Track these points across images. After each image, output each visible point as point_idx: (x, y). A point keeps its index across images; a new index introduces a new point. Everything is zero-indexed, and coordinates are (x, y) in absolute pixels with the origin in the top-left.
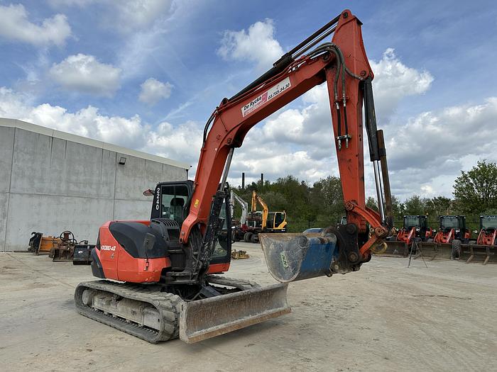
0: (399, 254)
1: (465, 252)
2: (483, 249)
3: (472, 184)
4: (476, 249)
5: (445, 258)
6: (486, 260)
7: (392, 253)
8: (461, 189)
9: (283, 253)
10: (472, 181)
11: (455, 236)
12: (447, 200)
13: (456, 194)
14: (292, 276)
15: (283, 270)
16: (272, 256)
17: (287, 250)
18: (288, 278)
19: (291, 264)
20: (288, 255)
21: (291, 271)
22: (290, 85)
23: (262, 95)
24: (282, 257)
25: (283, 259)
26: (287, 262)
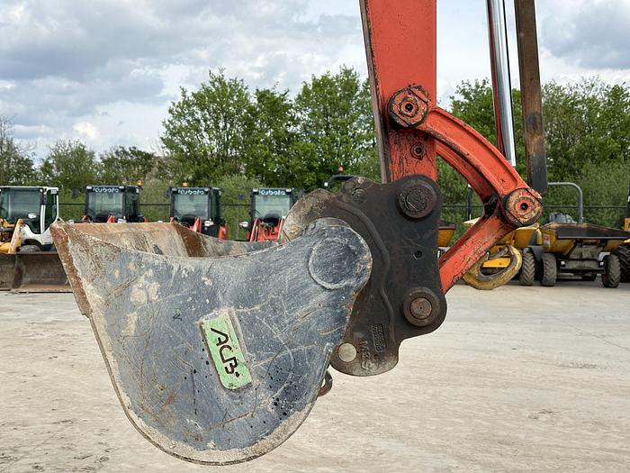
3: (198, 121)
8: (177, 131)
9: (221, 320)
10: (199, 115)
12: (148, 156)
13: (168, 143)
14: (270, 426)
15: (214, 402)
16: (148, 341)
17: (240, 301)
18: (246, 440)
19: (268, 366)
20: (250, 324)
21: (266, 400)
24: (212, 339)
25: (215, 349)
26: (241, 359)
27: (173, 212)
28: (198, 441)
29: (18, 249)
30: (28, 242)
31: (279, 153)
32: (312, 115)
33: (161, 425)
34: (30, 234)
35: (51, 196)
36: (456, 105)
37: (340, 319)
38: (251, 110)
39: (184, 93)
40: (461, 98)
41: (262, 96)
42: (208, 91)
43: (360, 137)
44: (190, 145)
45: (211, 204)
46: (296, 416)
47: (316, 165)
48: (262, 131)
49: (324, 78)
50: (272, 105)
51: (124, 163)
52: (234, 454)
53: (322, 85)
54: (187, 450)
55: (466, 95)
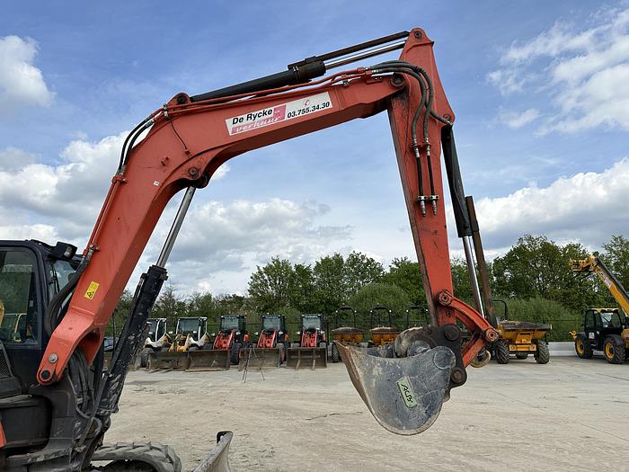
0: (219, 366)
1: (292, 357)
2: (310, 352)
3: (266, 281)
4: (303, 353)
5: (270, 365)
6: (314, 364)
7: (209, 366)
8: (256, 286)
9: (404, 381)
10: (266, 278)
11: (279, 338)
12: (241, 299)
13: (251, 292)
14: (424, 420)
15: (404, 412)
16: (379, 389)
17: (411, 374)
18: (416, 426)
19: (422, 398)
20: (414, 383)
21: (423, 411)
22: (331, 106)
23: (272, 108)
24: (402, 388)
25: (403, 392)
26: (413, 396)
27: (263, 328)
28: (399, 427)
29: (187, 349)
30: (193, 345)
31: (306, 295)
32: (322, 276)
33: (386, 421)
34: (193, 342)
35: (204, 322)
36: (392, 269)
37: (446, 381)
38: (293, 274)
39: (258, 267)
40: (394, 266)
41: (298, 267)
42: (271, 266)
43: (346, 286)
44: (262, 293)
45: (281, 323)
46: (433, 416)
47: (324, 301)
48: (298, 285)
49: (326, 258)
50: (302, 272)
51: (229, 303)
52: (413, 431)
53: (326, 261)
54: (396, 430)
55: (397, 265)
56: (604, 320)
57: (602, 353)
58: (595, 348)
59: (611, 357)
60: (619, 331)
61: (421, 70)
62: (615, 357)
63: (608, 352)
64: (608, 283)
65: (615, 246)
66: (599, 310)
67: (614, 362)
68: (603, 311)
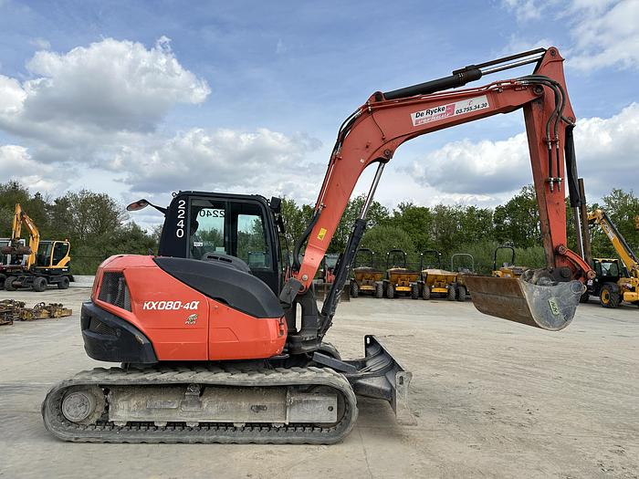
22: (488, 106)
23: (445, 106)
24: (551, 303)
25: (552, 307)
56: (603, 269)
57: (597, 298)
58: (591, 294)
59: (605, 302)
60: (616, 280)
61: (558, 85)
62: (610, 303)
63: (603, 298)
64: (611, 236)
65: (614, 198)
66: (600, 260)
67: (608, 306)
68: (604, 261)
